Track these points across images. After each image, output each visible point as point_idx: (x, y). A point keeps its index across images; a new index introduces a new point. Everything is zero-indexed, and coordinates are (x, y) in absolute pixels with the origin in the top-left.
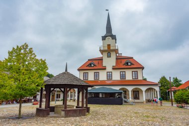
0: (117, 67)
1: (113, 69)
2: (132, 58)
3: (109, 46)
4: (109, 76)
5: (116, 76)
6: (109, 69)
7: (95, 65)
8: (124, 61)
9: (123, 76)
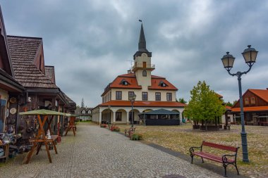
0: (152, 88)
1: (149, 89)
2: (164, 79)
3: (144, 63)
4: (145, 96)
5: (152, 97)
6: (145, 89)
7: (128, 84)
8: (158, 82)
9: (158, 97)
